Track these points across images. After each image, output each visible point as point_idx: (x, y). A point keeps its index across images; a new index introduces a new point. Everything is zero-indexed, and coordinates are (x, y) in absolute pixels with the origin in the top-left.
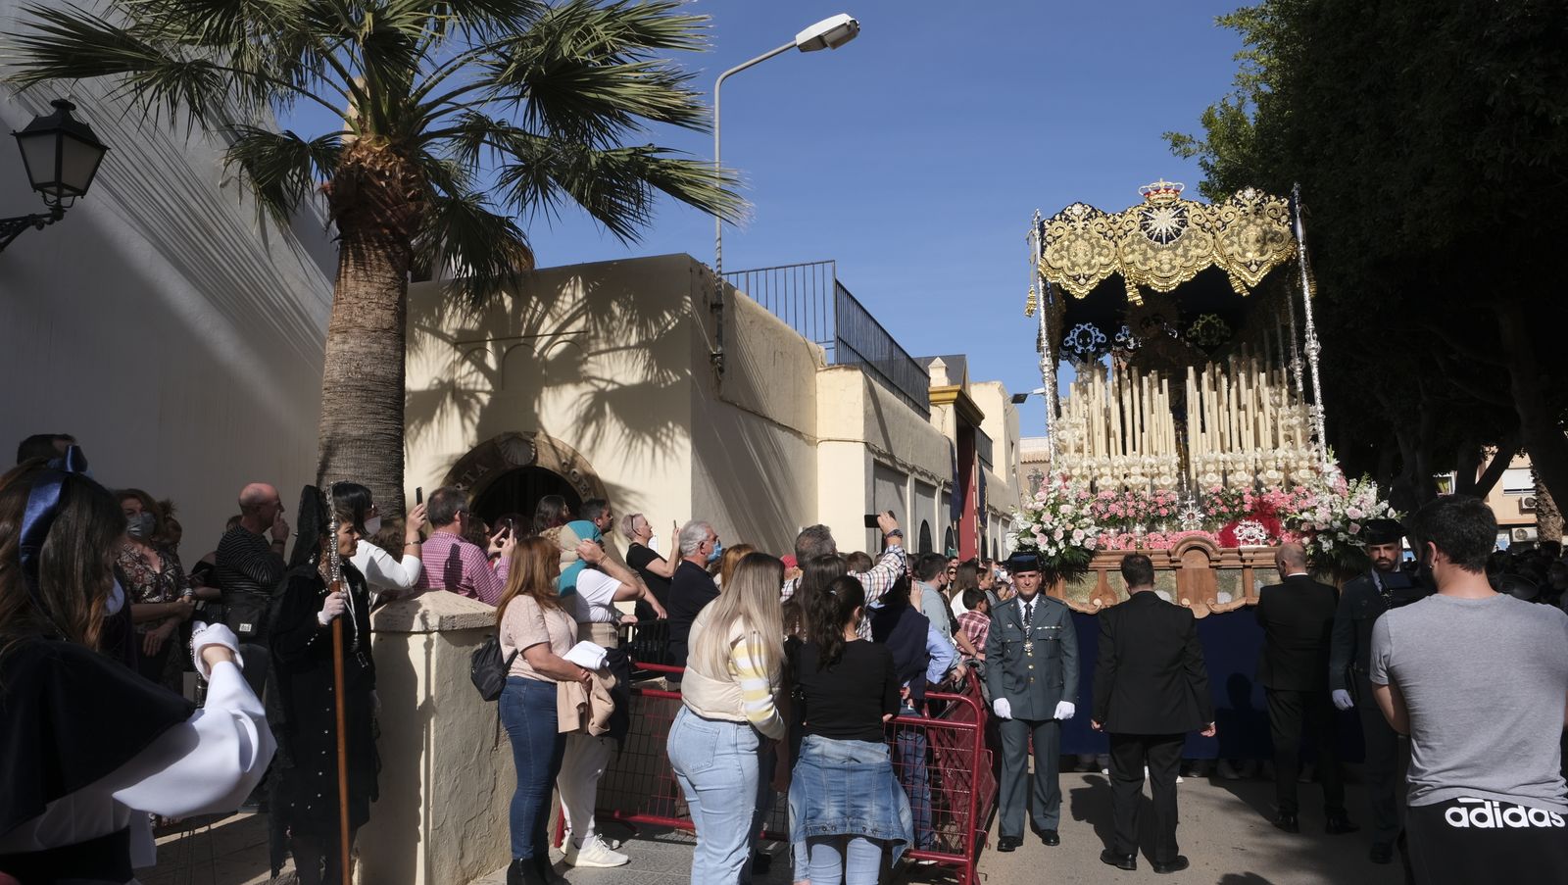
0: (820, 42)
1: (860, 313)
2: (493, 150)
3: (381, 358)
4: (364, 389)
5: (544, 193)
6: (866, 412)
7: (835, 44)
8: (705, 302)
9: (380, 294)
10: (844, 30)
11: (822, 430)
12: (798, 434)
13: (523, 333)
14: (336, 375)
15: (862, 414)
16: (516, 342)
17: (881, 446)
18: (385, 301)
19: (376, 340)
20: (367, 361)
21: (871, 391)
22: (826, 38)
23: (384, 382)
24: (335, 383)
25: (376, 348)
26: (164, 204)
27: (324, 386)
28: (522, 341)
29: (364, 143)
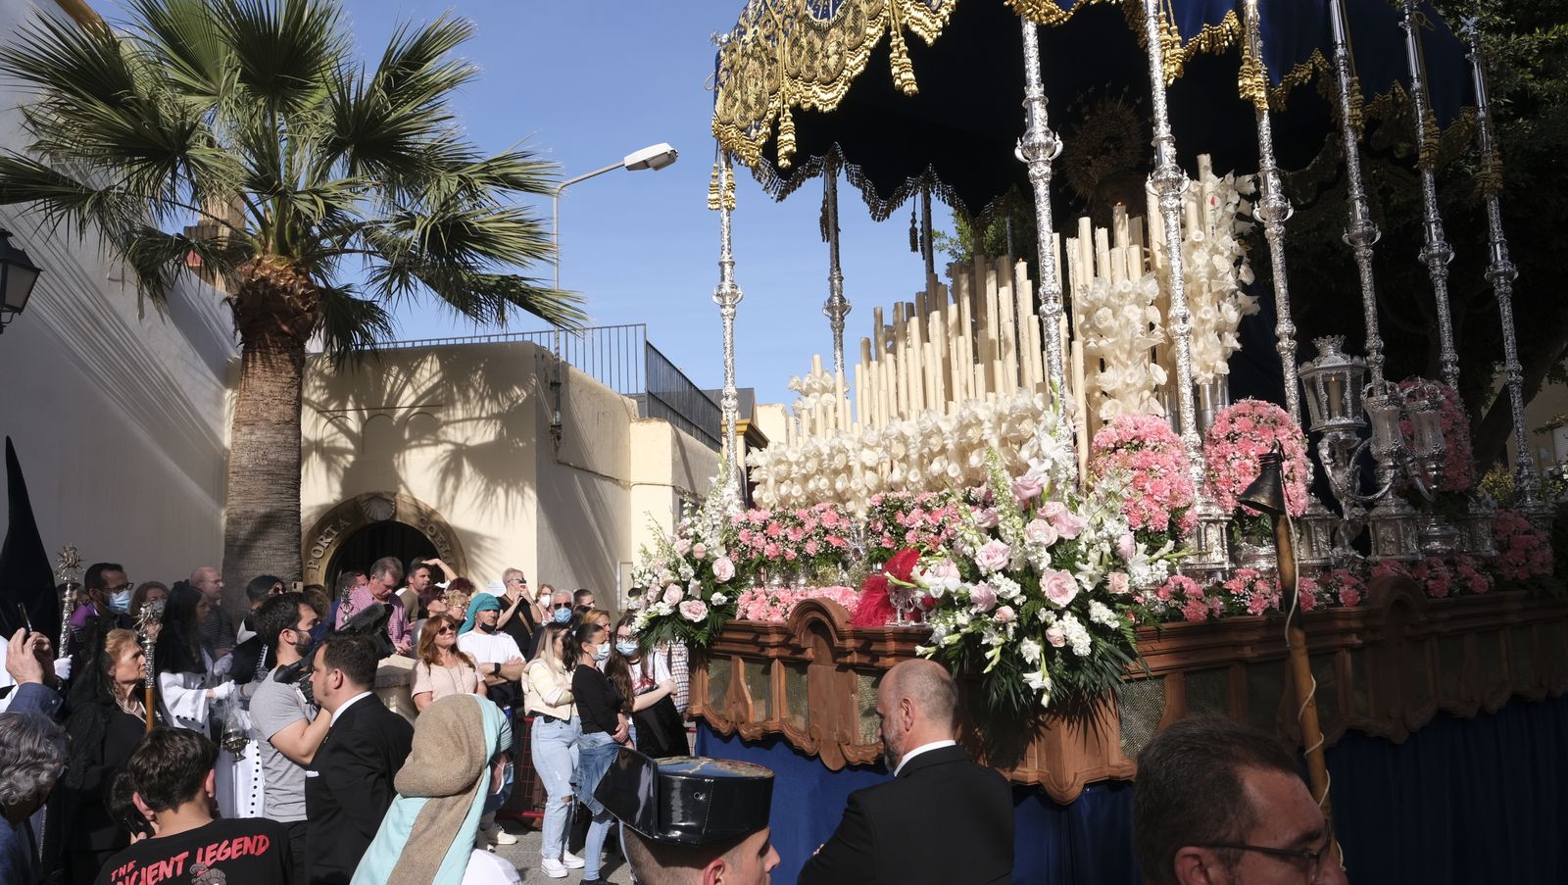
0: (645, 164)
1: (666, 367)
2: (364, 258)
3: (284, 447)
4: (269, 473)
5: (407, 286)
6: (673, 460)
7: (657, 168)
8: (546, 381)
9: (283, 392)
10: (666, 157)
11: (634, 478)
12: (615, 481)
13: (383, 404)
14: (244, 461)
15: (670, 462)
16: (378, 411)
17: (686, 487)
18: (286, 398)
19: (279, 432)
20: (272, 450)
21: (678, 441)
22: (650, 163)
23: (287, 466)
24: (244, 468)
25: (280, 438)
26: (58, 300)
27: (231, 470)
28: (382, 411)
29: (266, 262)
